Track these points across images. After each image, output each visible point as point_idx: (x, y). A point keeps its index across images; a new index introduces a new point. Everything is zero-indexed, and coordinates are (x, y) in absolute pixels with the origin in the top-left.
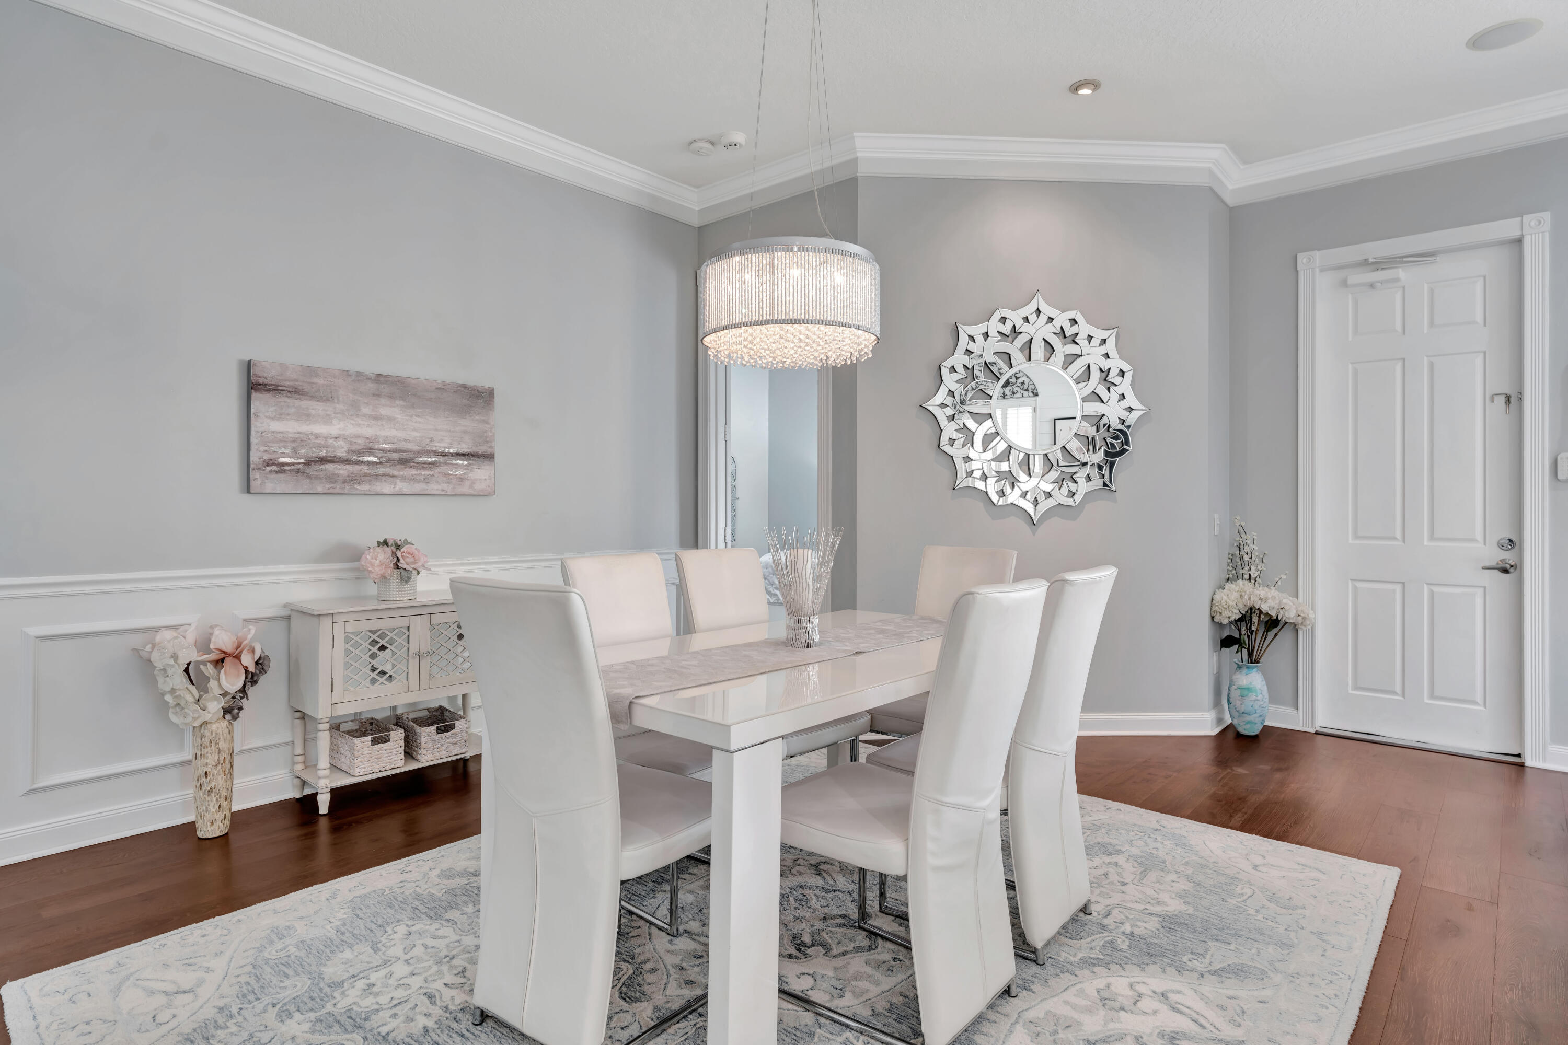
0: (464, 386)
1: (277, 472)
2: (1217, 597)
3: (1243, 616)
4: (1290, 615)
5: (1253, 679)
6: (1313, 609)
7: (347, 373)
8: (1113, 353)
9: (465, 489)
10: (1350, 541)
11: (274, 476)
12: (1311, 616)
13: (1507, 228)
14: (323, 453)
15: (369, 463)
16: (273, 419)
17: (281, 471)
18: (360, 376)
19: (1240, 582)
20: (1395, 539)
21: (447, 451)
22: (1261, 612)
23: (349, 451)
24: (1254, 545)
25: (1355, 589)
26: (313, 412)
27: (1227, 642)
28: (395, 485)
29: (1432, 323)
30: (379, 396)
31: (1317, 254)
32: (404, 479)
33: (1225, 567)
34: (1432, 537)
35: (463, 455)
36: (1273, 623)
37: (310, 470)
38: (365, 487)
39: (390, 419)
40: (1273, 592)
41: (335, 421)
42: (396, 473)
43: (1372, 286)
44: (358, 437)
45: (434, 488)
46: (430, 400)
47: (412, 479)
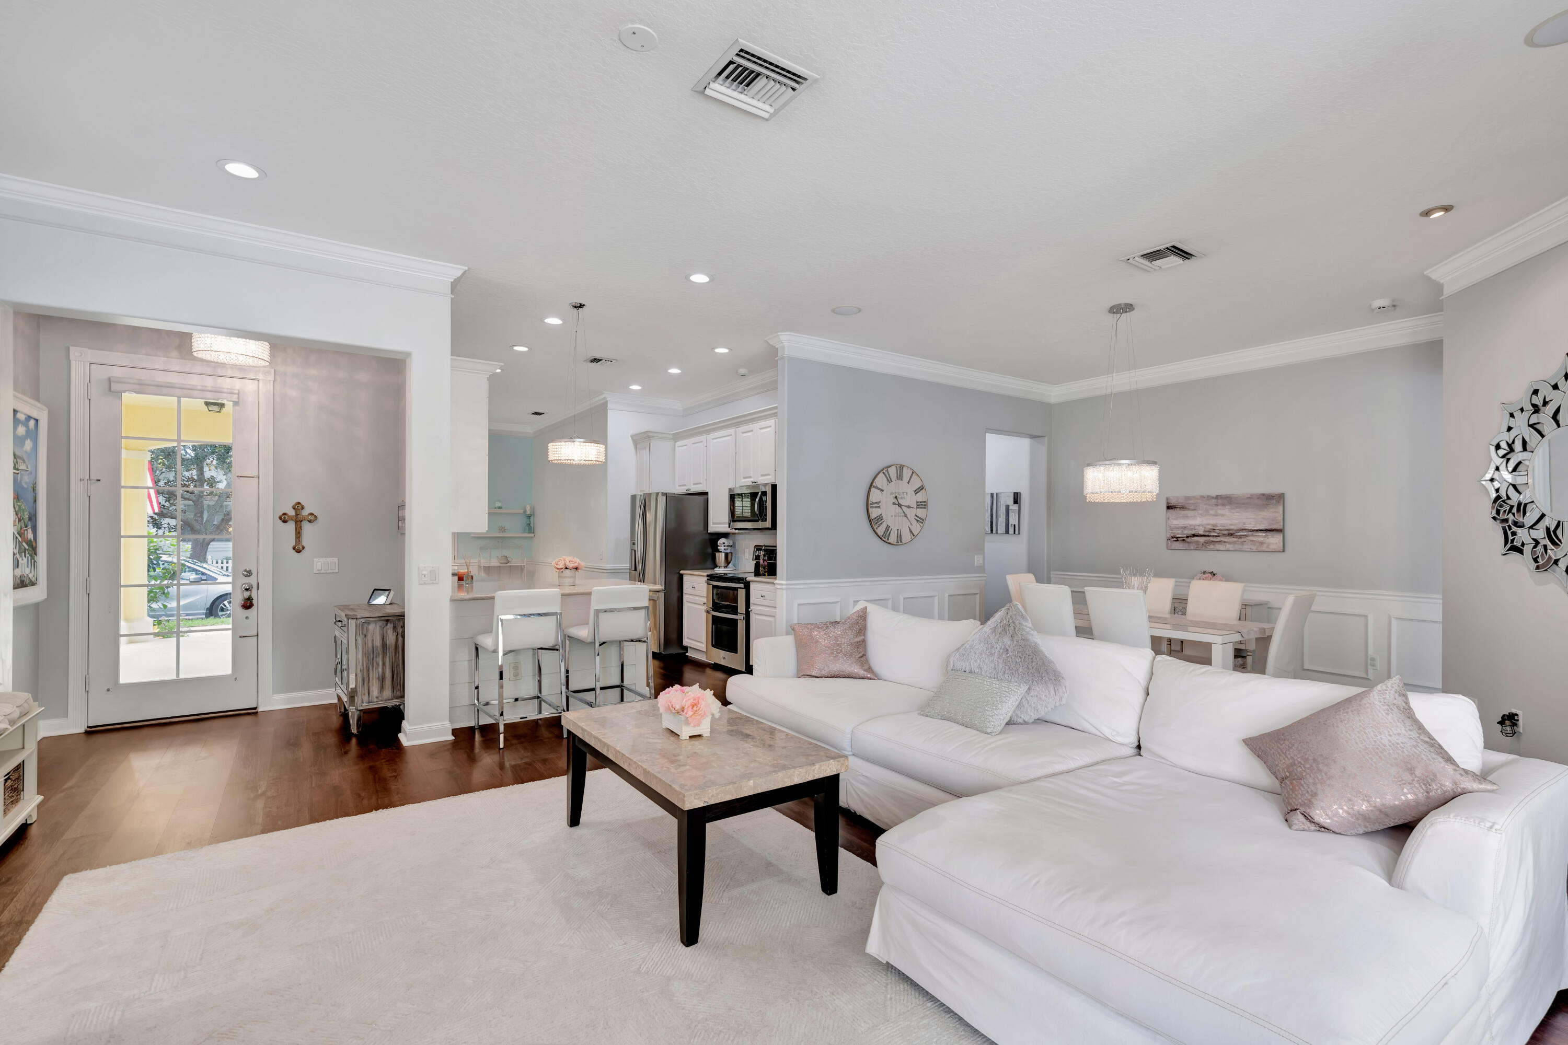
0: (1263, 495)
1: (1176, 541)
7: (1203, 497)
9: (1264, 548)
11: (1175, 542)
14: (1193, 533)
15: (1213, 536)
16: (1175, 519)
17: (1178, 540)
18: (1209, 497)
21: (1253, 529)
23: (1205, 531)
26: (1189, 515)
28: (1226, 546)
30: (1217, 505)
32: (1230, 543)
35: (1263, 530)
37: (1189, 540)
38: (1212, 547)
39: (1223, 515)
41: (1198, 518)
42: (1226, 540)
44: (1208, 524)
45: (1246, 547)
46: (1243, 504)
47: (1234, 543)
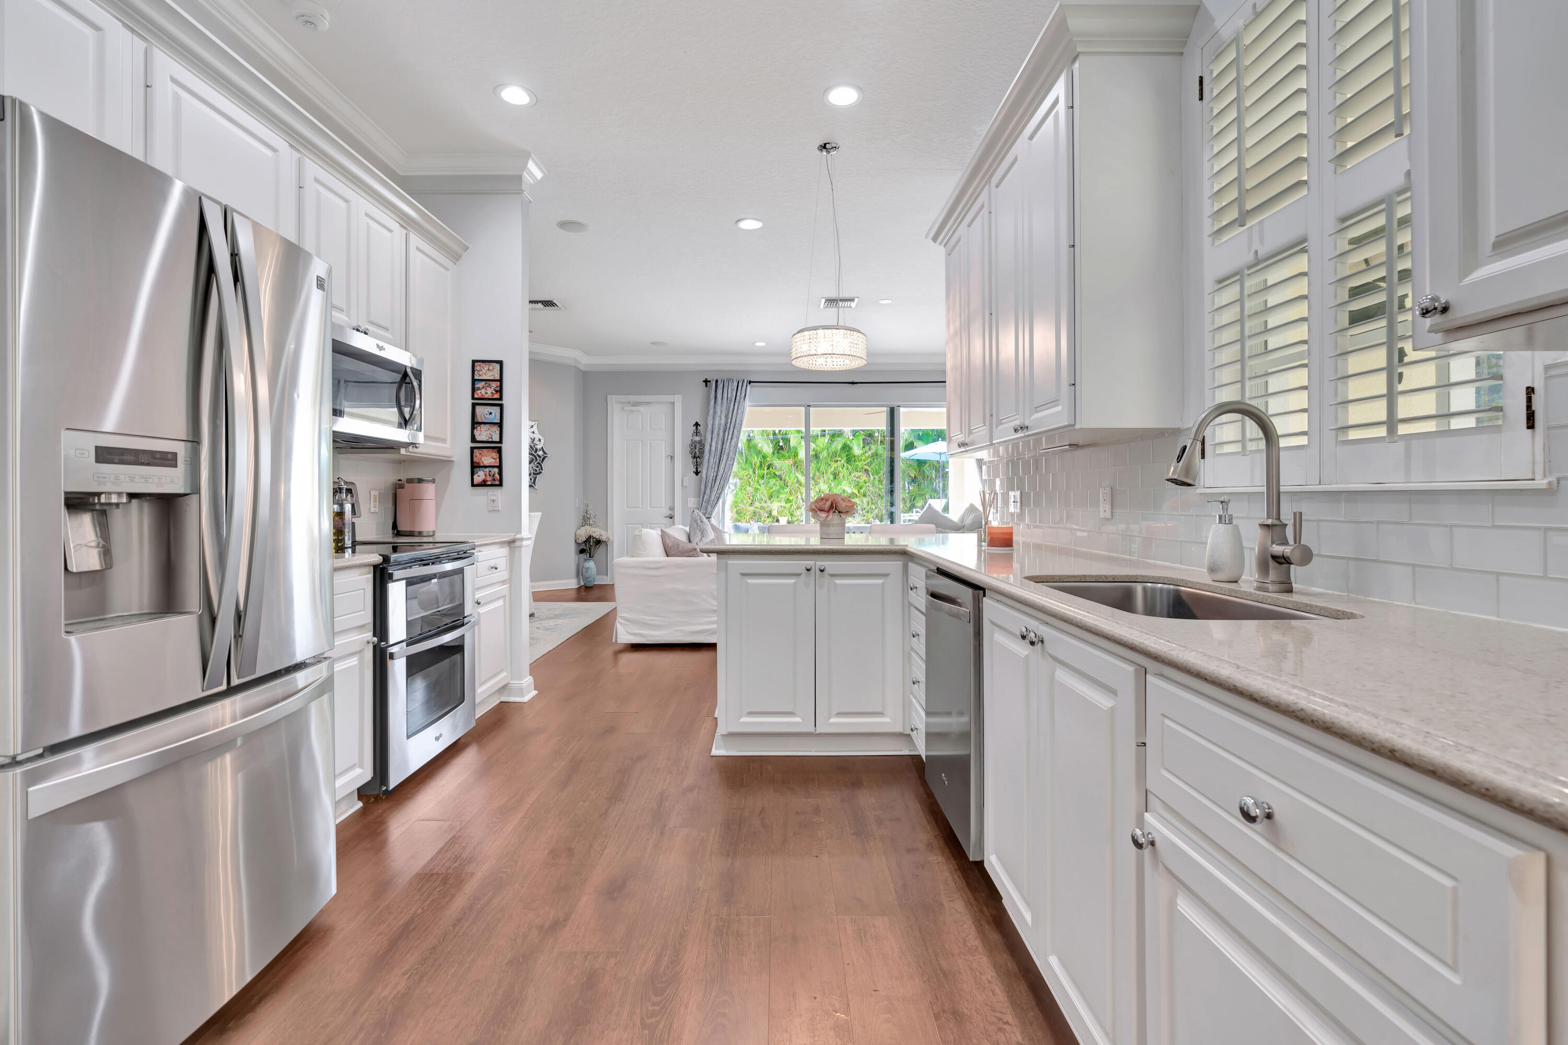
2: (577, 532)
3: (587, 539)
4: (603, 538)
5: (591, 564)
6: (613, 537)
8: (536, 432)
10: (626, 509)
12: (611, 538)
13: (670, 398)
19: (586, 526)
20: (639, 507)
22: (594, 538)
24: (592, 512)
25: (627, 527)
27: (582, 551)
29: (650, 428)
31: (614, 396)
33: (581, 521)
34: (650, 507)
36: (598, 542)
40: (598, 529)
43: (632, 411)
